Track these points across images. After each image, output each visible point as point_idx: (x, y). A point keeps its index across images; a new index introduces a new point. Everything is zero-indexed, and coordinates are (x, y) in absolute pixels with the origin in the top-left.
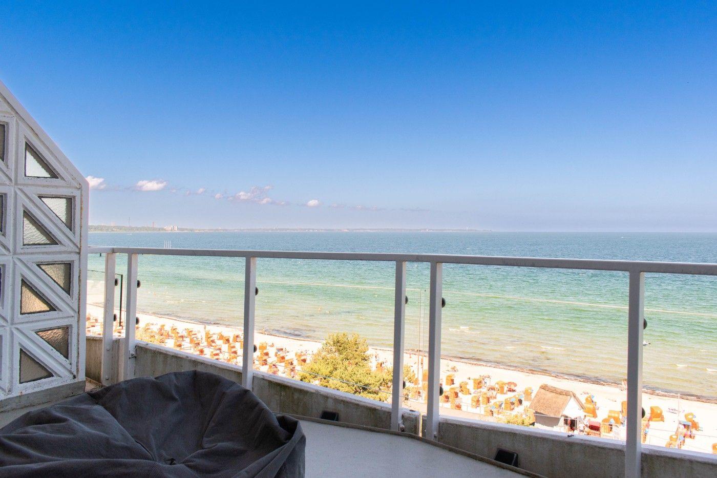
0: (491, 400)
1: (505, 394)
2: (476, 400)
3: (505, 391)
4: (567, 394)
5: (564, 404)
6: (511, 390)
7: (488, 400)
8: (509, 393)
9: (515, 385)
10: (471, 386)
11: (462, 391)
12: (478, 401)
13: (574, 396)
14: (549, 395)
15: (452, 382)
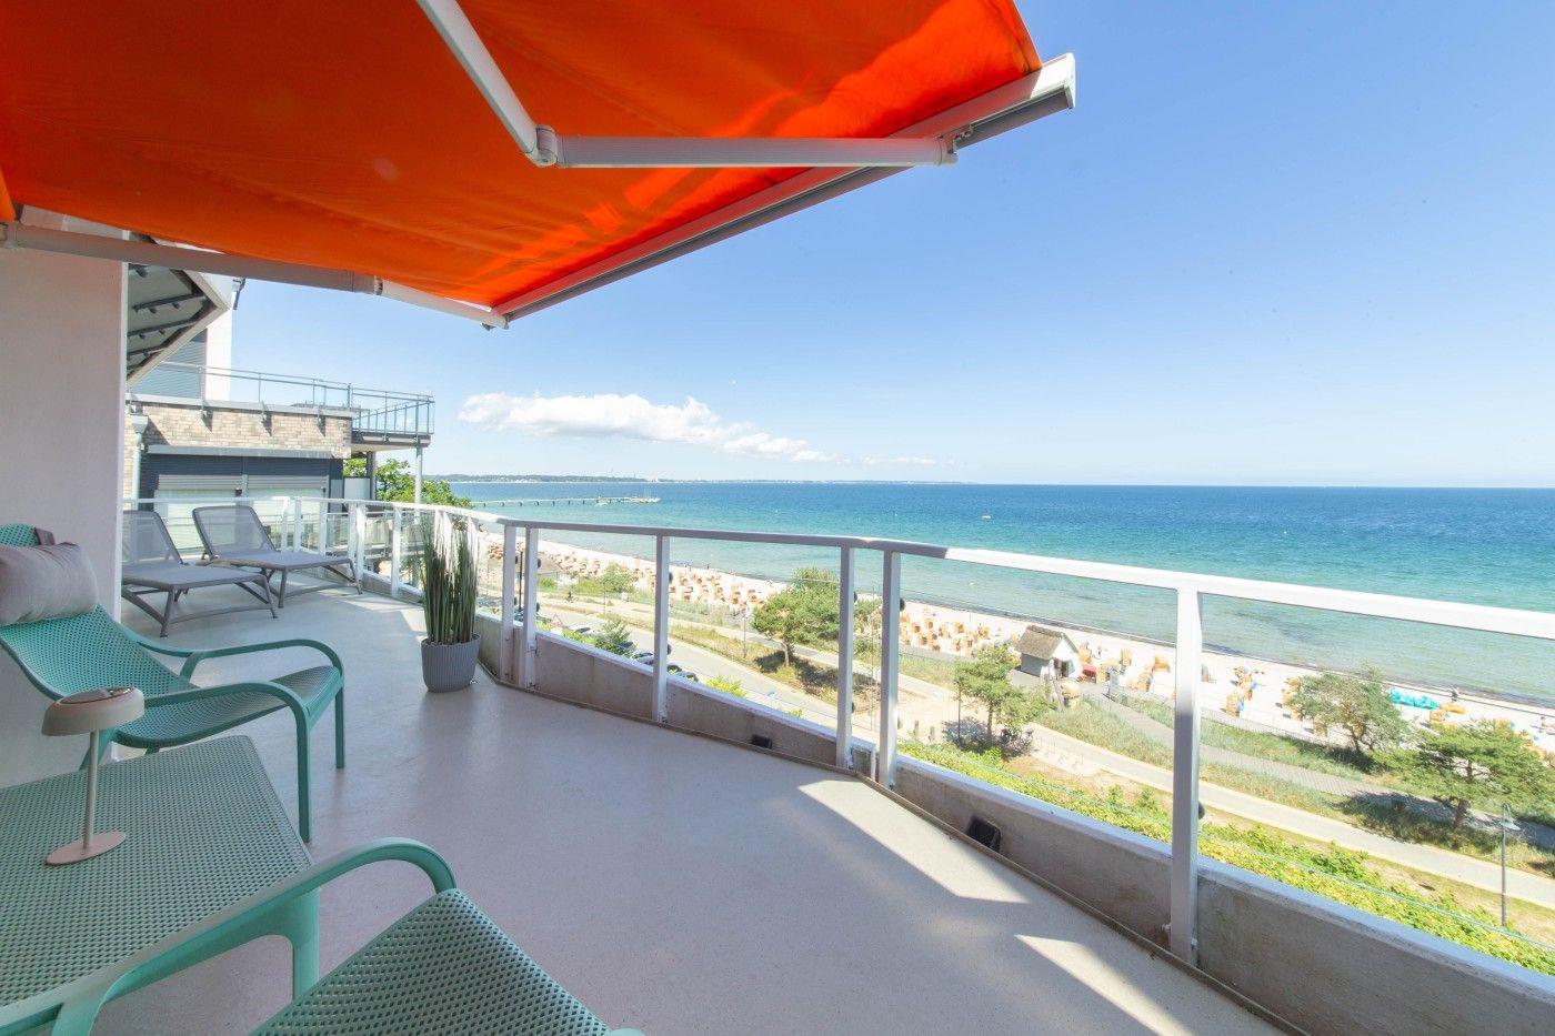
4: (1058, 635)
5: (1054, 646)
7: (970, 643)
10: (951, 629)
11: (941, 635)
12: (958, 644)
13: (1066, 637)
14: (1037, 636)
15: (931, 625)
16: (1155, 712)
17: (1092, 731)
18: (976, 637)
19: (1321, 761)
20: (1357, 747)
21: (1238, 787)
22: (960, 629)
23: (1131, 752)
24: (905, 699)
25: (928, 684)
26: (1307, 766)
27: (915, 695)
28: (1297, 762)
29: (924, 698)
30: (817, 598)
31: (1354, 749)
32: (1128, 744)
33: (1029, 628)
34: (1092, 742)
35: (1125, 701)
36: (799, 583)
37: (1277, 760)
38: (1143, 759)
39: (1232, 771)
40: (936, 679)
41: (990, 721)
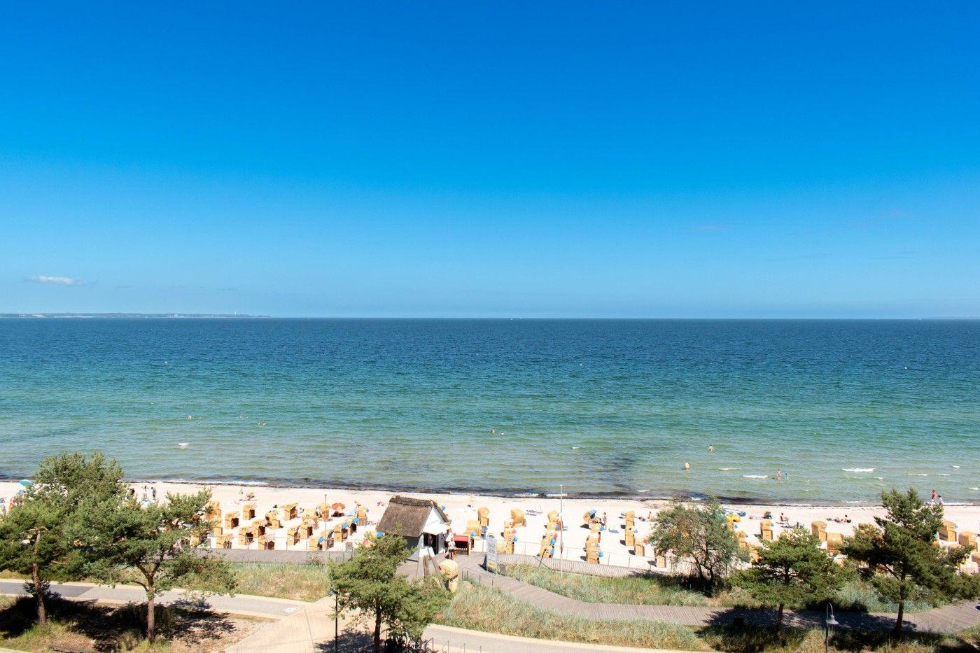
0: (314, 531)
1: (330, 520)
2: (293, 533)
3: (330, 517)
4: (426, 504)
5: (424, 518)
6: (337, 515)
7: (310, 532)
8: (335, 519)
9: (343, 507)
10: (282, 515)
11: (269, 524)
12: (296, 534)
13: (435, 505)
14: (403, 509)
15: (252, 514)
16: (534, 576)
17: (482, 616)
18: (315, 520)
19: (677, 594)
20: (701, 573)
21: (625, 642)
22: (293, 513)
23: (524, 631)
24: (246, 630)
25: (274, 600)
26: (668, 603)
27: (260, 620)
28: (661, 601)
29: (272, 621)
30: (102, 505)
31: (698, 575)
32: (521, 622)
33: (392, 501)
34: (484, 629)
35: (503, 570)
36: (46, 478)
37: (645, 603)
38: (537, 635)
39: (616, 626)
40: (284, 590)
41: (378, 628)
